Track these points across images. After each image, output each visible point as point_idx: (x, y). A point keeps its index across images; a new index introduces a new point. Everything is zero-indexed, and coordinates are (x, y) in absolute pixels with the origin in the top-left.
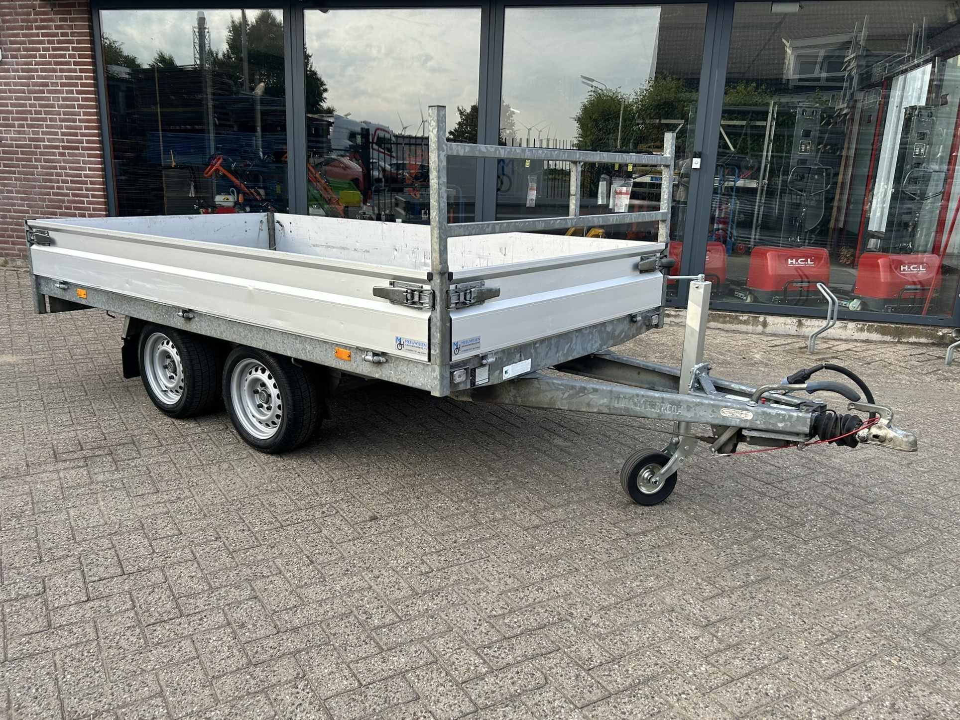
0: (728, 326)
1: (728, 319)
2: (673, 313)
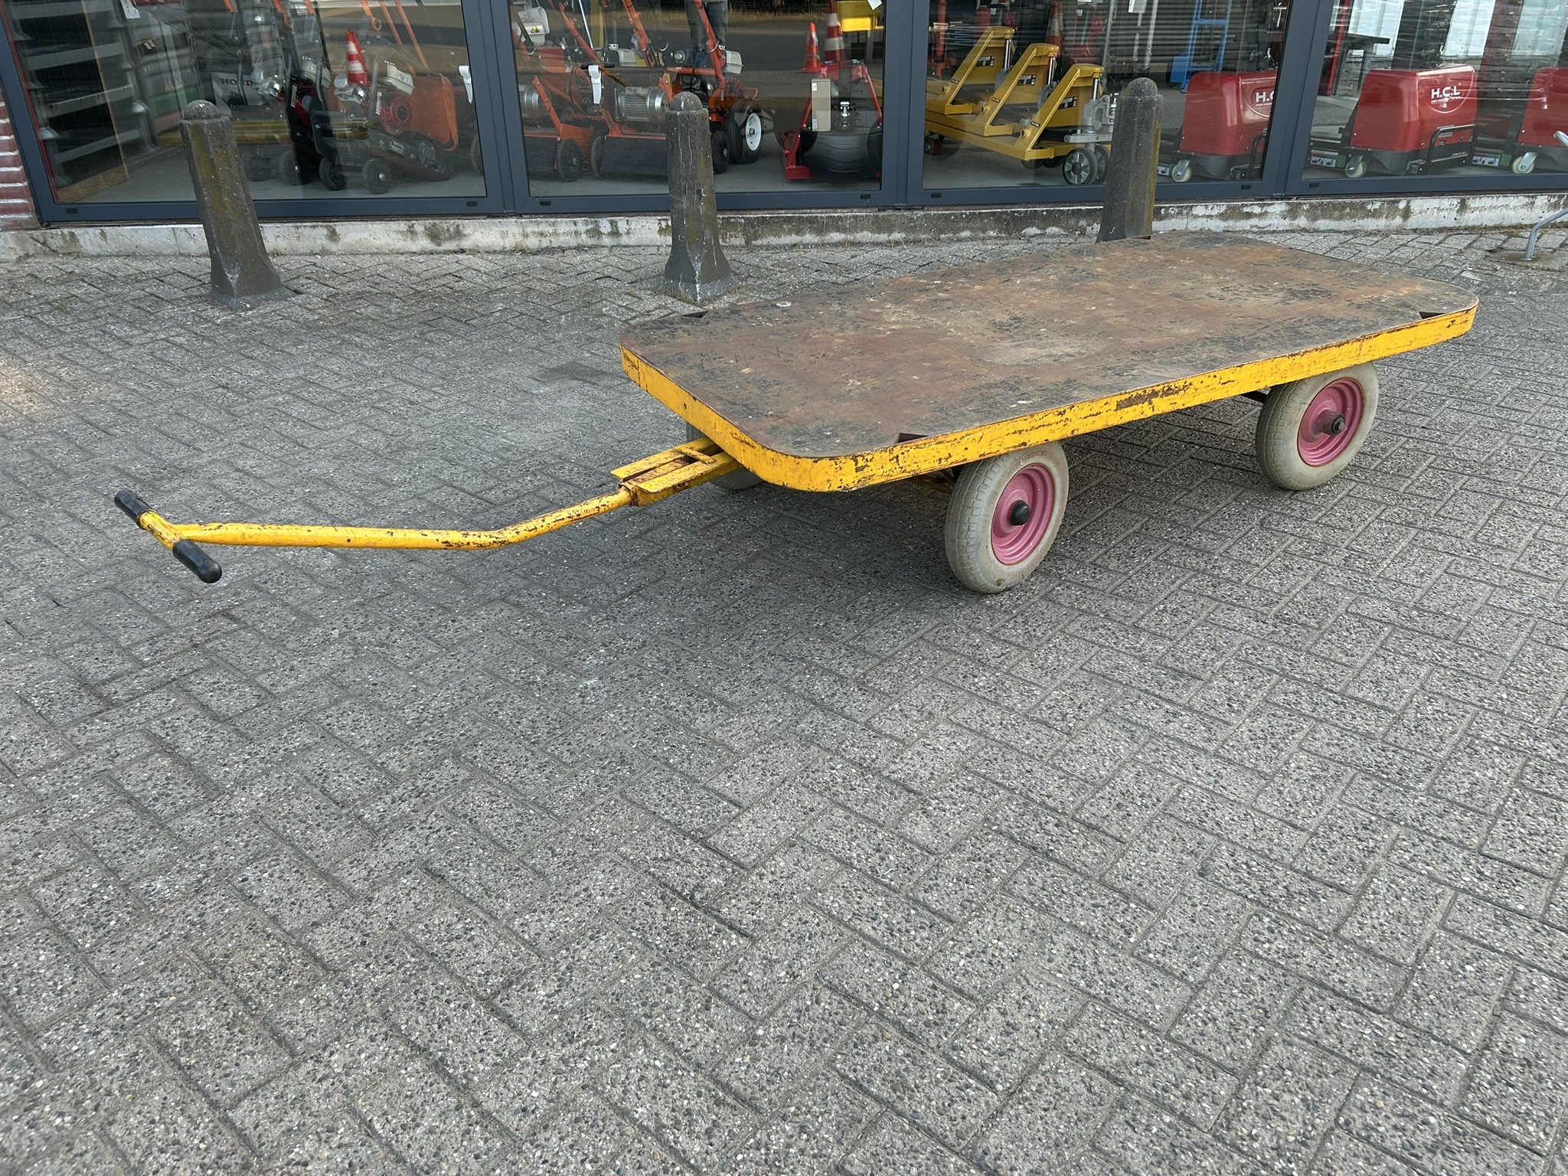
0: (1346, 224)
1: (1348, 210)
2: (1257, 210)
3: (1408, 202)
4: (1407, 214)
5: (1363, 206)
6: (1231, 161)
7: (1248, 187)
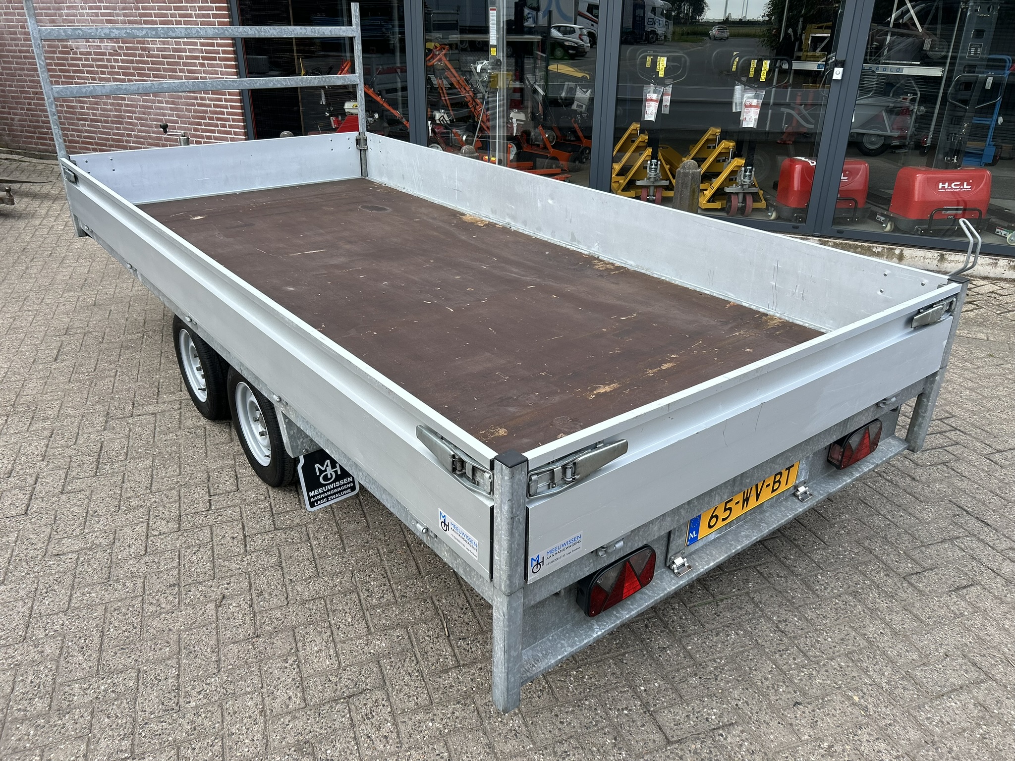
1: (860, 249)
3: (902, 251)
4: (901, 258)
5: (869, 248)
6: (795, 210)
7: (797, 227)
